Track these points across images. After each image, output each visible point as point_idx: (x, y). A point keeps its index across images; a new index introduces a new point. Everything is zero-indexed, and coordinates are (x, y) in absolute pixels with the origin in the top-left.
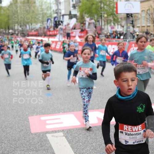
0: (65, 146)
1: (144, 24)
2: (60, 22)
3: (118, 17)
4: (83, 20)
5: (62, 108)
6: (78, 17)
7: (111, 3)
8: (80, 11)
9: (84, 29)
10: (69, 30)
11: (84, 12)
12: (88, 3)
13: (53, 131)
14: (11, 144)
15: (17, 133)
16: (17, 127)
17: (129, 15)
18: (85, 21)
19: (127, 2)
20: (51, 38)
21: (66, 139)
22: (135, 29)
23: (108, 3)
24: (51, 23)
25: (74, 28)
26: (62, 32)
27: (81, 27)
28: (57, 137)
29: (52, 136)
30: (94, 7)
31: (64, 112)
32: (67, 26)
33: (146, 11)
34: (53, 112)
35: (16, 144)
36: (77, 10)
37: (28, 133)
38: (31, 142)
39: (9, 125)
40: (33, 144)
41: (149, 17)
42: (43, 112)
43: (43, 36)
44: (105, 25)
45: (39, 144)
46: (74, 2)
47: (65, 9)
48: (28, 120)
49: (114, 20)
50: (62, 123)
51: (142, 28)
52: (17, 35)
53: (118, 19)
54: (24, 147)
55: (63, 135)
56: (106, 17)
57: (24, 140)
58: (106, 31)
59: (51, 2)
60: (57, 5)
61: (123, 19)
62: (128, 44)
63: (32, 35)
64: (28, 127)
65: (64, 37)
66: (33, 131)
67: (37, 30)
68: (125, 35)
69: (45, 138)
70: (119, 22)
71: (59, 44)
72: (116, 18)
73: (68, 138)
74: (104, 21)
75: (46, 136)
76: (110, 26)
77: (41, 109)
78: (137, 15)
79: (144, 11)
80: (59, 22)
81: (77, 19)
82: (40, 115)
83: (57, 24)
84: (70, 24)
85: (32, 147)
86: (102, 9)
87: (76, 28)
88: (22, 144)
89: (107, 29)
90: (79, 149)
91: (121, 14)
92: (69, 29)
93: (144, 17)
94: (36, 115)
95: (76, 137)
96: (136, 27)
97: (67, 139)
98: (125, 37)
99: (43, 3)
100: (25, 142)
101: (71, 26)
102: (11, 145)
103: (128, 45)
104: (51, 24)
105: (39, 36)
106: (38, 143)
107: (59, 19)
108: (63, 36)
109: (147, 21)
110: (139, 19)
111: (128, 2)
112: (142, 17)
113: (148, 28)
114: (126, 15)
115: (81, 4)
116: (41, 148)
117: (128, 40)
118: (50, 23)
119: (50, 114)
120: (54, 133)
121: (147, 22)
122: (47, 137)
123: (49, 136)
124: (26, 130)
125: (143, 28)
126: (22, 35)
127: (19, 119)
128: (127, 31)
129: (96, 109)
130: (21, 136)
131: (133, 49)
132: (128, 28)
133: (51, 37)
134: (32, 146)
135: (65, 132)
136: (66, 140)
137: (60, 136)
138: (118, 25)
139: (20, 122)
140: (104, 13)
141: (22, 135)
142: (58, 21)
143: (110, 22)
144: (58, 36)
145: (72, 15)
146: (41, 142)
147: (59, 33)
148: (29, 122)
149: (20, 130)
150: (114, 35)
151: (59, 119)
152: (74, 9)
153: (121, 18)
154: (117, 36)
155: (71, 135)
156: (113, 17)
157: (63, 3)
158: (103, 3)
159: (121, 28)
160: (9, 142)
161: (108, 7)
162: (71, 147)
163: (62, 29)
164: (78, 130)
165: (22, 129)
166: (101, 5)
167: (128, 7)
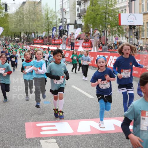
2: (65, 32)
3: (123, 28)
4: (88, 30)
6: (83, 27)
7: (116, 14)
8: (84, 21)
10: (73, 40)
12: (93, 13)
13: (46, 137)
15: (12, 138)
16: (12, 133)
17: (132, 27)
21: (58, 145)
22: (139, 41)
24: (57, 32)
28: (49, 143)
29: (45, 142)
30: (98, 17)
34: (48, 119)
36: (82, 19)
37: (23, 138)
39: (5, 129)
42: (39, 118)
43: (48, 45)
44: (109, 35)
46: (80, 12)
47: (70, 18)
49: (119, 31)
50: (56, 130)
52: (23, 43)
53: (123, 30)
55: (56, 141)
56: (110, 28)
58: (110, 42)
59: (57, 12)
60: (62, 13)
63: (37, 44)
64: (23, 132)
67: (42, 39)
69: (39, 143)
70: (123, 33)
72: (120, 29)
73: (60, 145)
74: (110, 32)
75: (39, 141)
76: (115, 37)
81: (82, 29)
82: (36, 122)
83: (62, 32)
84: (75, 33)
86: (107, 19)
87: (81, 38)
89: (112, 40)
95: (68, 144)
96: (140, 38)
99: (49, 12)
101: (76, 36)
105: (44, 44)
107: (63, 29)
110: (144, 30)
115: (86, 14)
118: (55, 32)
119: (46, 120)
120: (47, 139)
123: (42, 142)
124: (21, 135)
126: (27, 42)
127: (16, 124)
129: (90, 118)
130: (16, 140)
135: (58, 139)
137: (53, 143)
138: (123, 36)
143: (115, 33)
145: (77, 24)
148: (25, 127)
149: (15, 135)
151: (55, 126)
152: (79, 18)
153: (126, 29)
155: (63, 142)
156: (118, 28)
157: (69, 12)
158: (108, 14)
159: (125, 39)
160: (3, 146)
161: (113, 18)
164: (71, 137)
165: (18, 134)
166: (106, 15)
167: (131, 18)
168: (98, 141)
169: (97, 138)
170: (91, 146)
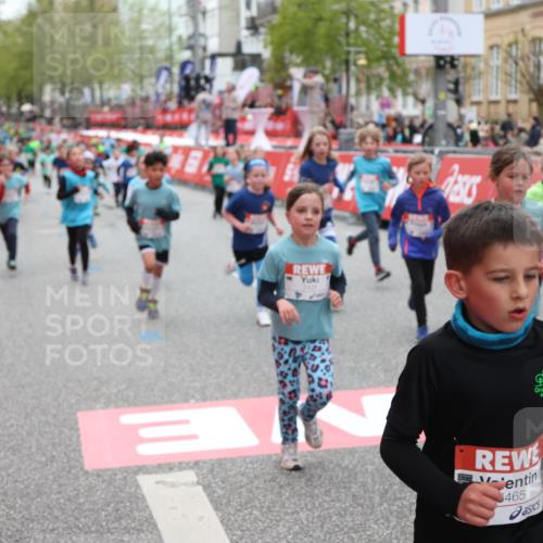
0: (201, 518)
1: (497, 93)
2: (202, 82)
3: (408, 66)
4: (284, 75)
5: (198, 385)
6: (265, 65)
7: (383, 15)
8: (272, 43)
9: (284, 106)
10: (234, 109)
11: (287, 47)
12: (301, 14)
13: (160, 466)
14: (11, 508)
15: (34, 469)
16: (34, 449)
17: (446, 62)
18: (290, 77)
19: (438, 16)
20: (170, 135)
21: (204, 495)
22: (463, 111)
23: (372, 16)
24: (172, 82)
25: (251, 103)
26: (208, 115)
27: (276, 99)
28: (173, 485)
29: (157, 483)
30: (322, 29)
31: (204, 400)
32: (226, 95)
33: (504, 46)
34: (162, 397)
35: (30, 506)
36: (262, 37)
37: (73, 471)
38: (82, 500)
39: (6, 439)
40: (89, 510)
41: (513, 70)
42: (128, 396)
43: (140, 128)
44: (358, 93)
45: (110, 509)
46: (254, 12)
47: (220, 35)
48: (77, 423)
49: (393, 76)
50: (193, 437)
51: (489, 108)
52: (50, 121)
53: (405, 73)
54: (57, 517)
55: (195, 479)
56: (363, 66)
57: (59, 493)
58: (362, 116)
59: (174, 8)
60: (194, 18)
61: (423, 72)
62: (438, 162)
63: (102, 125)
64: (73, 449)
65: (215, 133)
66: (90, 463)
67: (119, 107)
68: (430, 132)
69: (133, 489)
70: (409, 84)
71: (195, 158)
72: (399, 71)
73: (214, 492)
74: (358, 81)
75: (136, 481)
76: (378, 97)
77: (123, 387)
78: (473, 61)
79: (498, 46)
80: (198, 78)
81: (262, 71)
82: (117, 407)
83: (191, 86)
84: (238, 88)
85: (83, 520)
86: (352, 36)
87: (257, 104)
88: (49, 507)
89: (368, 107)
90: (248, 529)
91: (416, 56)
92: (232, 105)
93: (498, 68)
94: (103, 408)
95: (242, 487)
96: (467, 102)
97: (208, 495)
98: (427, 139)
99: (145, 12)
100: (62, 501)
101: (241, 94)
102: (12, 512)
103: (439, 166)
104: (171, 87)
105: (125, 127)
106: (108, 506)
107: (198, 70)
108: (210, 129)
109: (508, 83)
110: (480, 74)
111: (443, 15)
112: (492, 68)
113: (512, 109)
114: (432, 59)
115: (276, 19)
116: (116, 525)
117: (437, 151)
118: (166, 82)
119: (155, 403)
120: (164, 472)
121: (508, 88)
122: (138, 486)
123: (146, 483)
124: (65, 460)
125: (493, 107)
126: (65, 122)
127: (43, 418)
128: (435, 116)
130: (47, 479)
131: (456, 182)
132: (439, 105)
133: (168, 132)
134: (85, 517)
135: (205, 471)
136: (206, 499)
137: (185, 484)
138: (405, 94)
139: (47, 429)
140: (358, 53)
141: (51, 477)
142: (193, 75)
143: (379, 85)
144: (193, 129)
145: (244, 55)
146: (117, 503)
147: (197, 117)
148: (78, 430)
149: (43, 459)
150: (390, 131)
151: (187, 422)
152: (253, 35)
153: (417, 72)
154: (402, 132)
155: (223, 482)
156: (389, 68)
157: (216, 12)
158: (356, 16)
159: (415, 106)
161: (372, 31)
162: (222, 522)
163: (207, 105)
164: (251, 462)
165: (54, 457)
166: (347, 23)
167: (442, 31)
168: (349, 476)
169: (347, 462)
170: (327, 493)
